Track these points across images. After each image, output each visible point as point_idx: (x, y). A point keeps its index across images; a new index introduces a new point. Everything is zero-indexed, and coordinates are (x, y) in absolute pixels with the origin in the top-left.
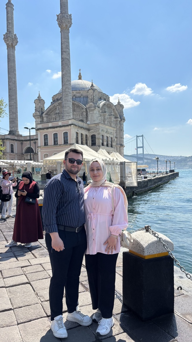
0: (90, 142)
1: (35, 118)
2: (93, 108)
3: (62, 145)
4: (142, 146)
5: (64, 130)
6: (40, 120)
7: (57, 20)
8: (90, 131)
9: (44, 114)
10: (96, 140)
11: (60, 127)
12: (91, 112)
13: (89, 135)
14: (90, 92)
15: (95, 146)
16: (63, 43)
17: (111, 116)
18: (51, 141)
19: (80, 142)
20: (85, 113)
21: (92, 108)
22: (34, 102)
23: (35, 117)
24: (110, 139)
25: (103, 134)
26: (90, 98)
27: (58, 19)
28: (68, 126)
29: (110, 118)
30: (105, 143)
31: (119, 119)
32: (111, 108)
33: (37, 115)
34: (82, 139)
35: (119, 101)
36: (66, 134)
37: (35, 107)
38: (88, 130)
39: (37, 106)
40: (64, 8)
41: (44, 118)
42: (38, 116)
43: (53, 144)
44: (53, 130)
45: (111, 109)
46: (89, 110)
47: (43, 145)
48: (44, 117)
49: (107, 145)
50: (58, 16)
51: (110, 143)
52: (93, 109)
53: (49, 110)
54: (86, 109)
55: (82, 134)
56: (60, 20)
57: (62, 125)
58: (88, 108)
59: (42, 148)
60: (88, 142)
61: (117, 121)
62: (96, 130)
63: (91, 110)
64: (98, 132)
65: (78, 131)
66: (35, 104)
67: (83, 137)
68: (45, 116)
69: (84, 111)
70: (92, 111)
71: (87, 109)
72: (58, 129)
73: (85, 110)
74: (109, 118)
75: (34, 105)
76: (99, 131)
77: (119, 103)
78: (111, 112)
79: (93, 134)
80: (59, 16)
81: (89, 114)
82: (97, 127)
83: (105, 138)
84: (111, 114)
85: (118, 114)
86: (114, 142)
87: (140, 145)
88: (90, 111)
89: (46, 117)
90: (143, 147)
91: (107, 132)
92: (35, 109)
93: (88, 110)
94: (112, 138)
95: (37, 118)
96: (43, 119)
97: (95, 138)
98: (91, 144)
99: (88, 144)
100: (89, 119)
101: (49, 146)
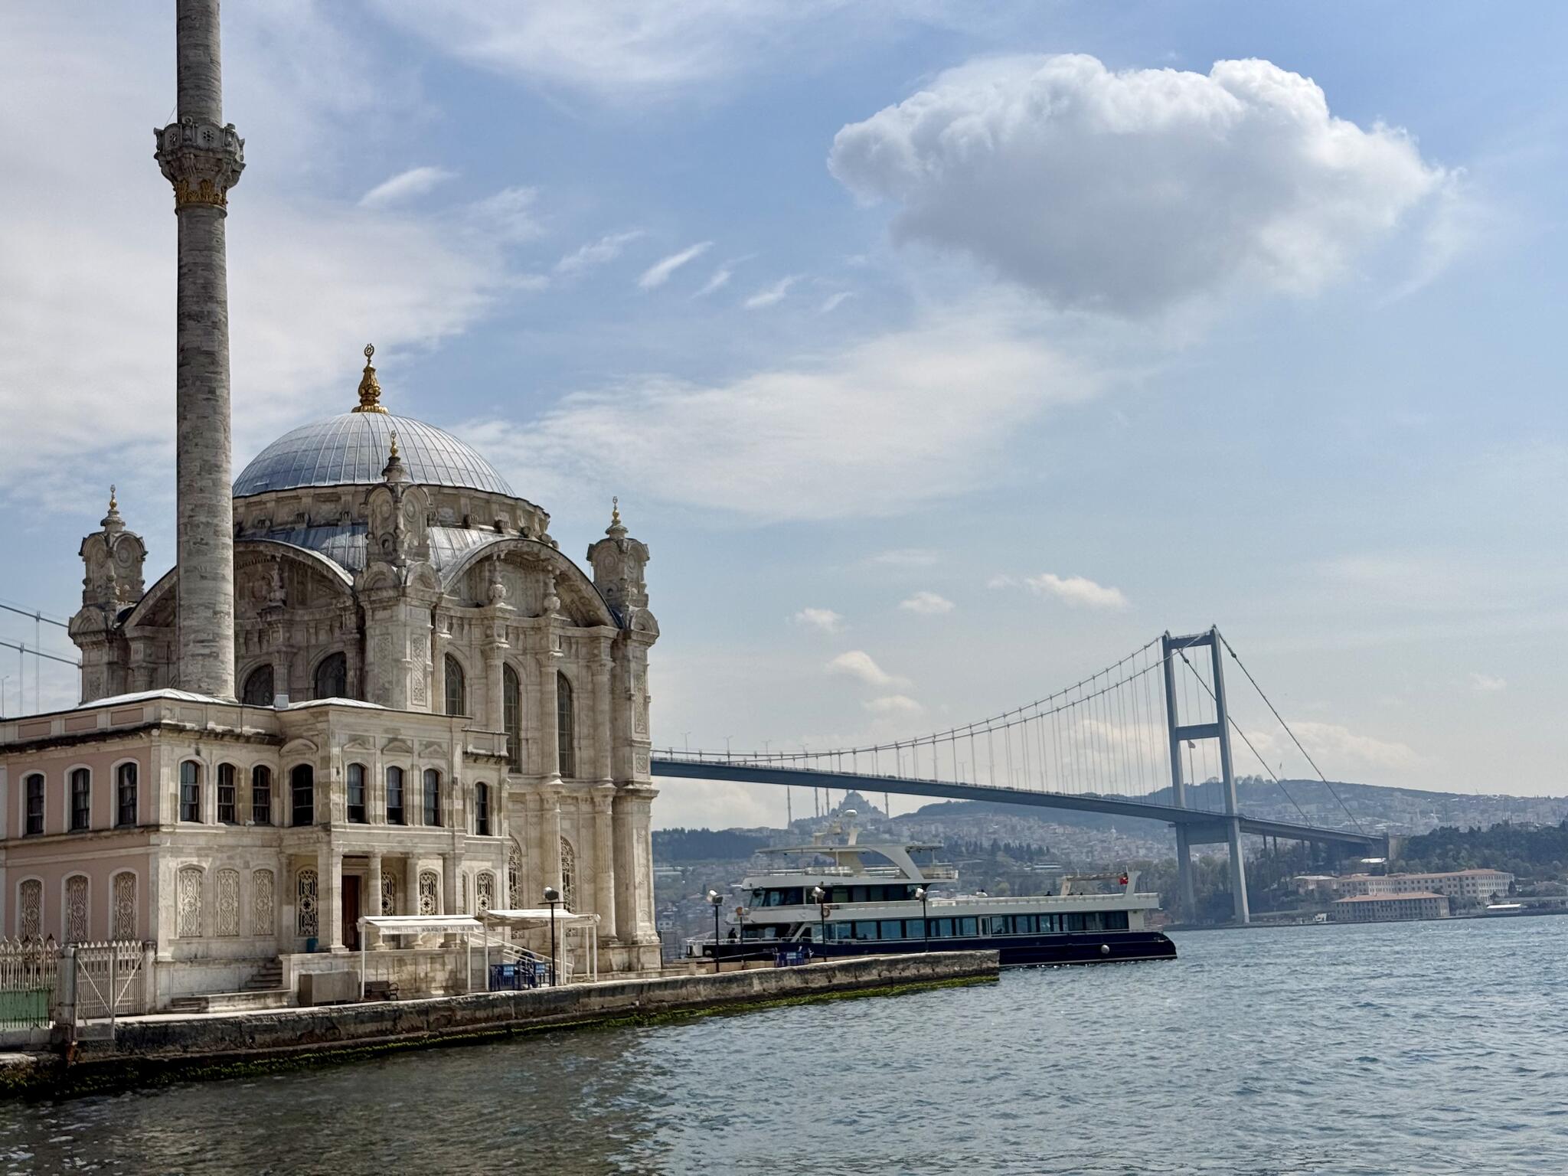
0: (282, 805)
1: (81, 646)
2: (391, 593)
3: (108, 830)
4: (1211, 718)
5: (118, 754)
6: (105, 659)
7: (156, 157)
8: (286, 748)
9: (134, 619)
10: (314, 791)
11: (103, 736)
12: (380, 615)
13: (279, 763)
14: (379, 502)
15: (309, 829)
16: (185, 270)
17: (542, 621)
18: (57, 813)
19: (210, 807)
20: (351, 620)
21: (385, 594)
22: (81, 554)
23: (79, 640)
24: (416, 782)
25: (359, 761)
26: (379, 532)
27: (160, 147)
28: (135, 731)
29: (537, 629)
30: (378, 807)
31: (609, 631)
32: (545, 571)
33: (94, 627)
34: (226, 795)
35: (615, 522)
36: (128, 772)
37: (85, 582)
38: (275, 739)
39: (94, 576)
40: (192, 97)
41: (134, 646)
42: (95, 633)
43: (66, 825)
44: (69, 752)
45: (541, 577)
46: (371, 602)
47: (21, 830)
48: (133, 639)
49: (396, 815)
50: (159, 134)
51: (416, 799)
52: (390, 599)
53: (162, 598)
54: (355, 595)
55: (227, 772)
56: (169, 158)
57: (110, 727)
58: (364, 590)
59: (15, 847)
60: (275, 803)
61: (595, 639)
62: (315, 739)
63: (381, 601)
64: (321, 753)
65: (198, 753)
66: (87, 560)
67: (239, 779)
68: (135, 634)
69: (345, 609)
70: (385, 609)
71: (361, 598)
72: (90, 748)
73: (349, 603)
74: (533, 628)
75: (80, 570)
76: (327, 744)
77: (615, 531)
78: (546, 595)
79: (301, 762)
80: (166, 135)
81: (368, 623)
82: (319, 726)
83: (379, 777)
84: (546, 604)
85: (597, 602)
86: (450, 796)
87: (1196, 710)
88: (374, 610)
89: (145, 637)
90: (1217, 730)
91: (395, 744)
92: (84, 592)
93: (366, 605)
94: (434, 774)
95: (94, 643)
96: (126, 649)
97: (310, 782)
98: (288, 818)
99: (275, 816)
100: (371, 655)
101: (48, 836)
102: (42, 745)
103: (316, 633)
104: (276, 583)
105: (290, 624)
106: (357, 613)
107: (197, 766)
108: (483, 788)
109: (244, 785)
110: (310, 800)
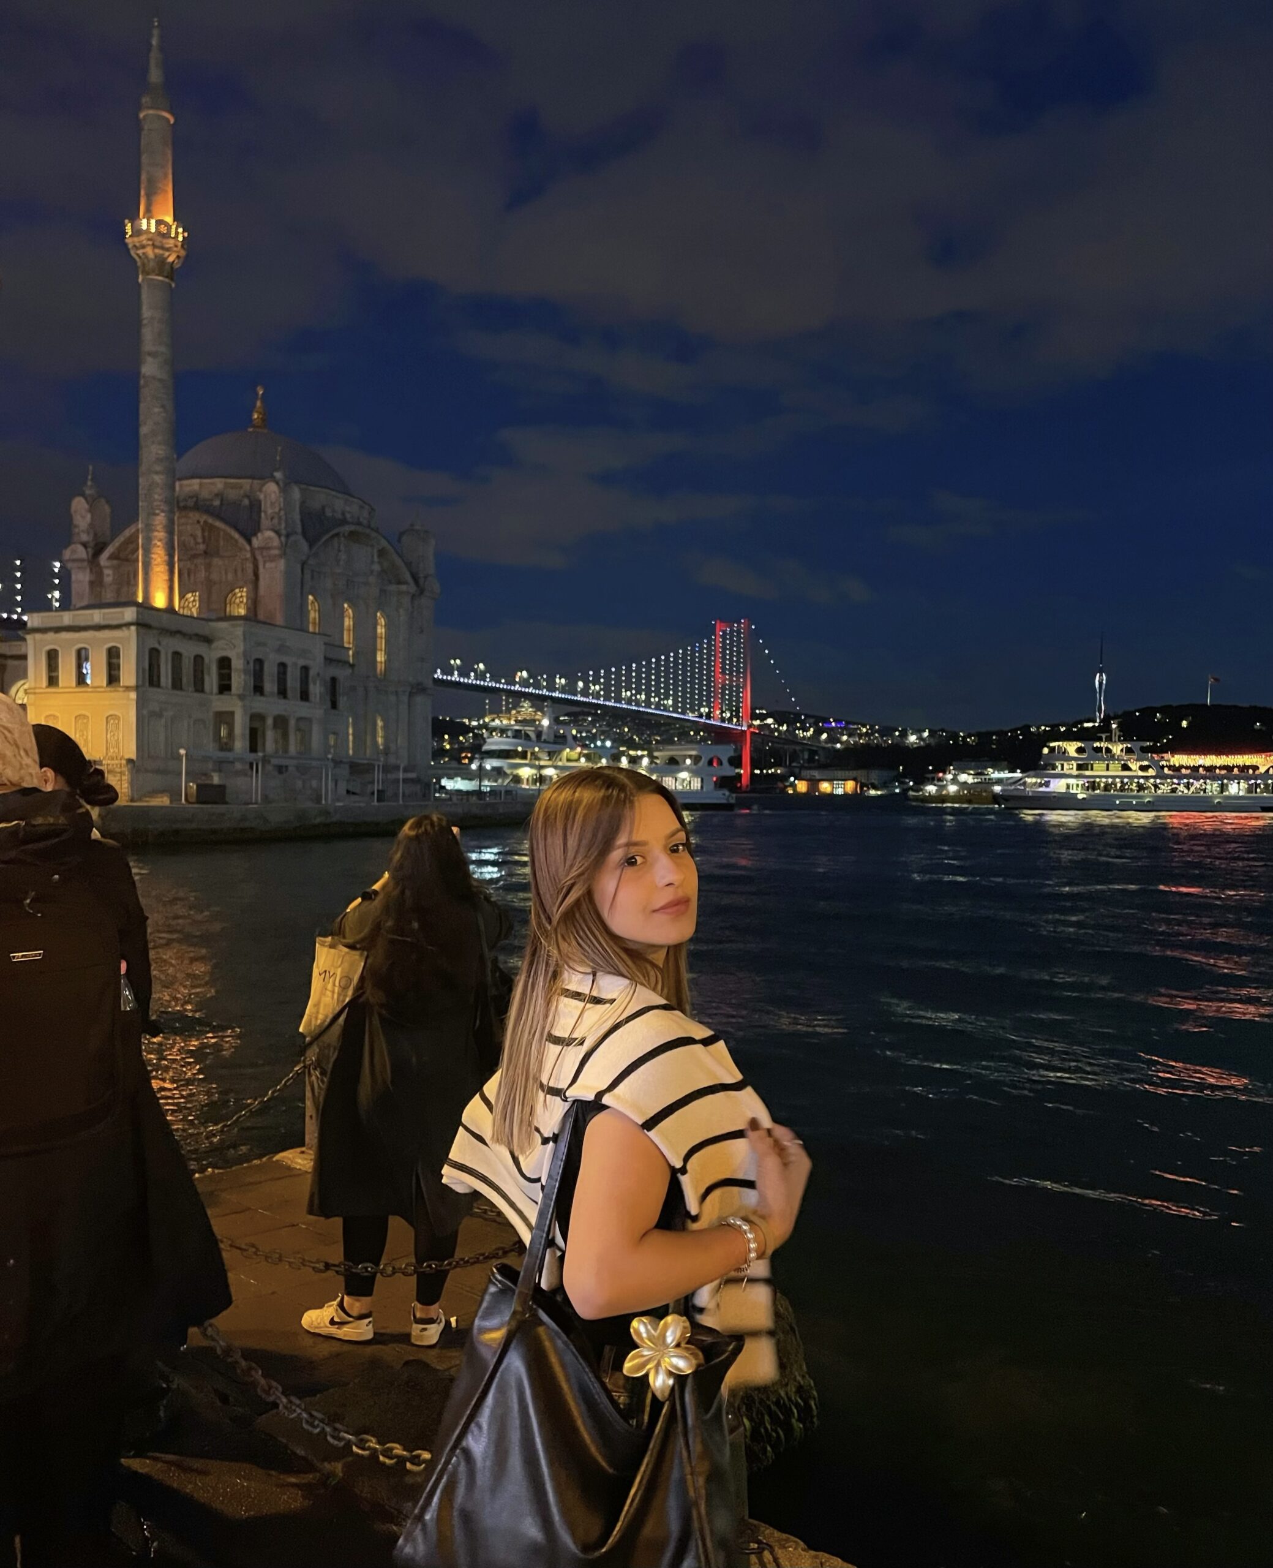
0: (212, 680)
2: (277, 552)
3: (102, 687)
5: (108, 640)
6: (85, 578)
8: (214, 645)
9: (105, 554)
10: (233, 675)
11: (99, 627)
12: (268, 565)
13: (210, 654)
14: (270, 492)
15: (230, 697)
18: (67, 671)
19: (167, 679)
20: (249, 566)
21: (273, 552)
23: (70, 565)
24: (294, 673)
25: (260, 657)
26: (270, 511)
28: (119, 626)
29: (366, 583)
30: (270, 686)
31: (412, 588)
32: (372, 546)
33: (78, 557)
34: (176, 672)
38: (208, 639)
39: (80, 523)
41: (107, 572)
42: (78, 561)
43: (72, 682)
44: (76, 635)
45: (370, 550)
46: (263, 557)
47: (45, 683)
48: (104, 567)
51: (294, 684)
52: (276, 555)
53: (125, 543)
54: (252, 551)
55: (177, 655)
57: (103, 623)
58: (260, 548)
59: (40, 693)
60: (207, 679)
62: (233, 641)
63: (270, 557)
64: (237, 650)
65: (160, 644)
67: (185, 662)
68: (106, 564)
69: (246, 559)
70: (272, 561)
71: (257, 553)
72: (91, 634)
73: (248, 555)
78: (373, 562)
79: (224, 655)
81: (261, 570)
82: (236, 633)
83: (270, 671)
84: (372, 568)
85: (405, 569)
86: (314, 683)
88: (265, 562)
89: (112, 566)
91: (281, 649)
93: (259, 558)
94: (305, 668)
95: (77, 567)
96: (100, 574)
97: (229, 667)
98: (215, 689)
99: (207, 687)
100: (262, 590)
101: (62, 688)
102: (58, 630)
103: (226, 573)
104: (200, 540)
105: (208, 567)
106: (254, 563)
107: (157, 651)
108: (334, 680)
109: (187, 666)
110: (229, 678)
